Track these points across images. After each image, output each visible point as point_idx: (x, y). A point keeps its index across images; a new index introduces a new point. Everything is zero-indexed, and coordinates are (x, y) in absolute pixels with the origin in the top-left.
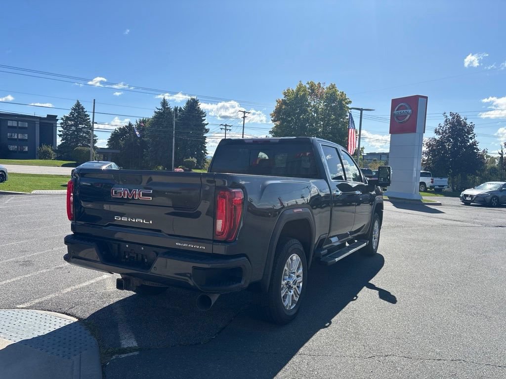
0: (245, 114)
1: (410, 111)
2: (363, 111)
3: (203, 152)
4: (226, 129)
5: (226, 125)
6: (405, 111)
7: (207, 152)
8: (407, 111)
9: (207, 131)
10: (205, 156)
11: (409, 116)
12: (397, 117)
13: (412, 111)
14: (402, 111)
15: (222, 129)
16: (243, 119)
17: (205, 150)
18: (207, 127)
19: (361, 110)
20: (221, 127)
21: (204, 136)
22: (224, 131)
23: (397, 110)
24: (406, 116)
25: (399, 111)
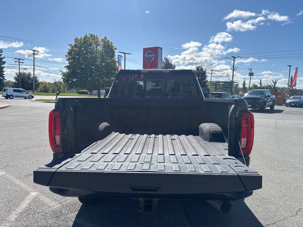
0: (34, 52)
1: (154, 55)
2: (126, 54)
3: (1, 78)
4: (19, 62)
5: (19, 59)
6: (151, 55)
7: (5, 78)
8: (152, 55)
9: (4, 63)
10: (4, 81)
11: (153, 58)
12: (147, 59)
13: (155, 56)
14: (150, 55)
15: (16, 62)
16: (33, 55)
17: (3, 77)
18: (3, 60)
19: (125, 54)
20: (16, 60)
21: (2, 66)
22: (18, 63)
23: (147, 55)
24: (152, 58)
25: (148, 55)
